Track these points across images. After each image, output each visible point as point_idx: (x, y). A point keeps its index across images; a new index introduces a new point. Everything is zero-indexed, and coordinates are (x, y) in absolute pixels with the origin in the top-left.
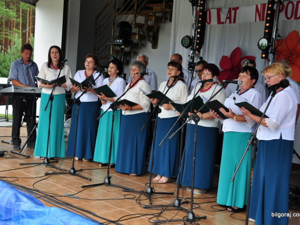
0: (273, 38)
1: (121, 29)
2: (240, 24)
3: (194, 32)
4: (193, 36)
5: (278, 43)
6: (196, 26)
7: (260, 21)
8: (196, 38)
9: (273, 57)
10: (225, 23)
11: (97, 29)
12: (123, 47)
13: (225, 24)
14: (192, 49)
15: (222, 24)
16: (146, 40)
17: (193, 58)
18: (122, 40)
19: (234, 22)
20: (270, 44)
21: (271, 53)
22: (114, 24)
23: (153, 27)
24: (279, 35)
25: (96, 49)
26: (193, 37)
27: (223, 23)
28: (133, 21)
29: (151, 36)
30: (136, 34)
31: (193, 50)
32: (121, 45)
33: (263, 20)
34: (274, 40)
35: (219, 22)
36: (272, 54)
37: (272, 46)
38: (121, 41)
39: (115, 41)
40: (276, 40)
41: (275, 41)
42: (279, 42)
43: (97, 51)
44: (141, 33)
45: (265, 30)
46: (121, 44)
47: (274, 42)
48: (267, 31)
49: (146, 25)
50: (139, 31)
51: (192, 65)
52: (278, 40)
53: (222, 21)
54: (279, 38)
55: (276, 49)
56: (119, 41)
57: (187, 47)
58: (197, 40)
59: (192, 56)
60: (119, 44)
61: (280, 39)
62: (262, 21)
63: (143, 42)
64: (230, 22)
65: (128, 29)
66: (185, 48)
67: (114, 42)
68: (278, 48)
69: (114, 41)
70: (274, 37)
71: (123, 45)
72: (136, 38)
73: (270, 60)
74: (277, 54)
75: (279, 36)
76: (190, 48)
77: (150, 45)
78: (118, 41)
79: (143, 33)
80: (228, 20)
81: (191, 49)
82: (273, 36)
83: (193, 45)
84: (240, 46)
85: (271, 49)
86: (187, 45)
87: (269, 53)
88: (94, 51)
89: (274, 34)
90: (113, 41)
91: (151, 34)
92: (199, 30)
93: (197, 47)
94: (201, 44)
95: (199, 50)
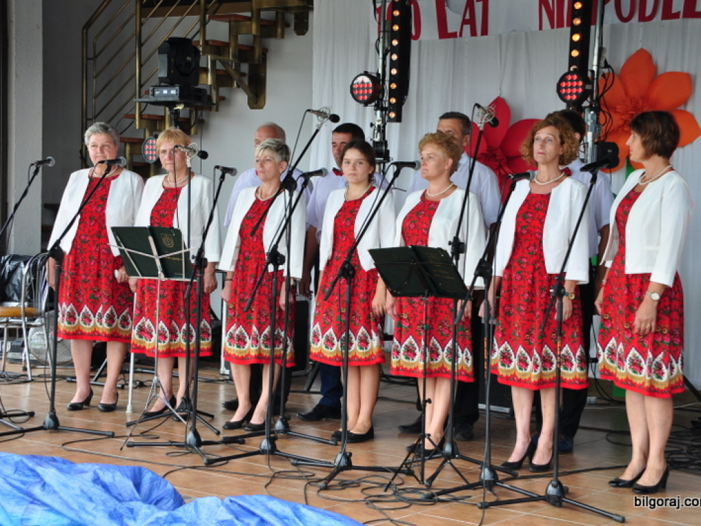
0: (593, 72)
1: (173, 60)
2: (500, 37)
3: (381, 61)
4: (380, 72)
5: (606, 84)
6: (386, 45)
7: (552, 26)
8: (387, 78)
9: (595, 117)
10: (461, 35)
11: (88, 59)
12: (180, 107)
13: (458, 39)
14: (378, 107)
15: (452, 39)
16: (232, 85)
17: (382, 129)
18: (178, 88)
19: (485, 32)
20: (588, 87)
21: (591, 110)
22: (141, 45)
23: (252, 48)
24: (606, 62)
25: (90, 116)
26: (378, 74)
27: (454, 35)
28: (197, 33)
29: (244, 75)
30: (206, 70)
31: (383, 109)
32: (174, 104)
33: (561, 25)
34: (596, 77)
35: (443, 33)
36: (592, 112)
37: (592, 91)
38: (173, 92)
39: (157, 93)
40: (600, 76)
41: (597, 79)
42: (606, 80)
43: (91, 119)
44: (219, 66)
45: (571, 51)
46: (177, 99)
47: (595, 81)
48: (575, 53)
49: (233, 44)
50: (213, 63)
51: (384, 148)
52: (604, 75)
53: (450, 30)
54: (606, 71)
55: (602, 98)
56: (169, 92)
57: (366, 103)
58: (390, 83)
59: (379, 126)
60: (170, 99)
61: (609, 73)
62: (558, 27)
63: (223, 91)
64: (473, 33)
65: (189, 59)
66: (362, 105)
67: (153, 95)
68: (605, 95)
69: (153, 91)
70: (595, 68)
71: (179, 103)
72: (207, 81)
73: (588, 126)
74: (604, 112)
75: (607, 66)
76: (373, 104)
78: (165, 92)
79: (226, 67)
80: (467, 28)
81: (375, 106)
82: (593, 66)
83: (380, 97)
84: (505, 95)
85: (589, 99)
86: (366, 97)
87: (586, 110)
88: (84, 120)
89: (595, 62)
90: (151, 93)
91: (245, 68)
92: (395, 57)
93: (393, 101)
94: (401, 93)
95: (398, 108)
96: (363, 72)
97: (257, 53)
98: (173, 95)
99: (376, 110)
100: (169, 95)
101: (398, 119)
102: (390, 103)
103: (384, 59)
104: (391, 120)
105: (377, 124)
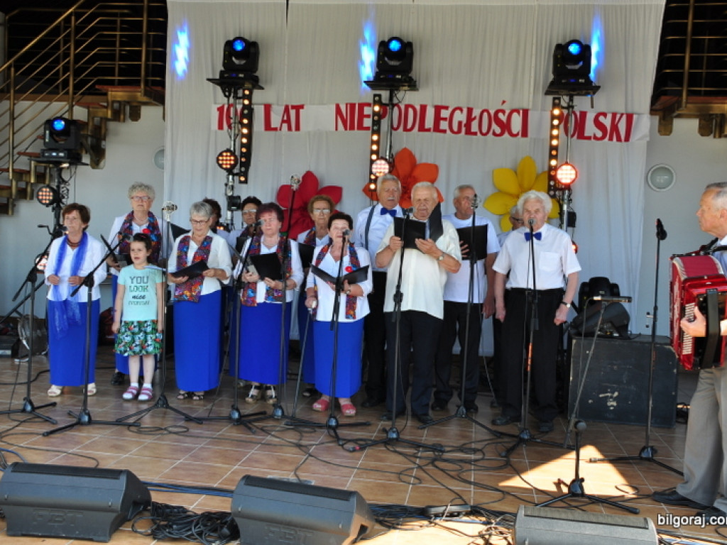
2: (309, 132)
3: (232, 143)
4: (232, 149)
6: (237, 132)
7: (346, 129)
10: (280, 129)
12: (66, 166)
13: (278, 132)
14: (230, 173)
15: (273, 132)
18: (64, 152)
19: (298, 128)
22: (14, 119)
23: (99, 128)
27: (275, 129)
28: (64, 114)
32: (61, 163)
33: (352, 128)
35: (268, 127)
38: (61, 154)
39: (47, 155)
45: (372, 145)
48: (374, 147)
49: (91, 124)
53: (273, 126)
56: (58, 154)
57: (228, 170)
60: (56, 159)
62: (350, 129)
64: (290, 129)
67: (44, 156)
69: (44, 153)
70: (388, 157)
71: (65, 163)
77: (86, 159)
78: (54, 154)
80: (285, 126)
84: (312, 170)
86: (229, 166)
89: (388, 154)
92: (245, 140)
93: (243, 169)
94: (247, 165)
95: (245, 174)
96: (225, 149)
97: (103, 131)
98: (61, 157)
99: (229, 175)
100: (57, 157)
101: (246, 182)
102: (241, 171)
103: (235, 141)
104: (241, 182)
105: (230, 184)
